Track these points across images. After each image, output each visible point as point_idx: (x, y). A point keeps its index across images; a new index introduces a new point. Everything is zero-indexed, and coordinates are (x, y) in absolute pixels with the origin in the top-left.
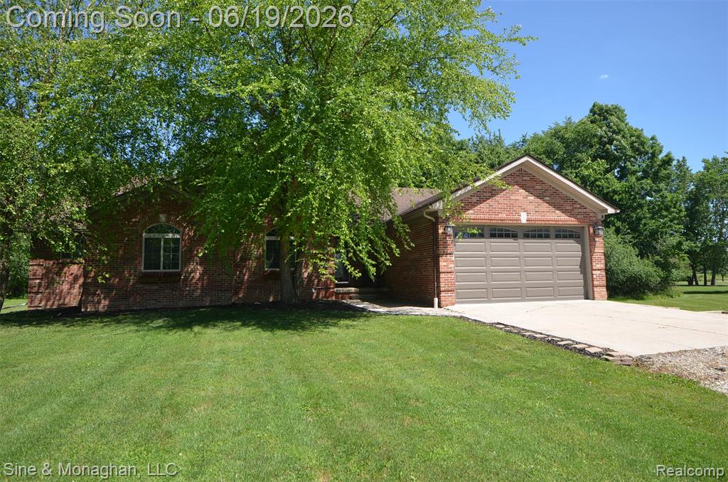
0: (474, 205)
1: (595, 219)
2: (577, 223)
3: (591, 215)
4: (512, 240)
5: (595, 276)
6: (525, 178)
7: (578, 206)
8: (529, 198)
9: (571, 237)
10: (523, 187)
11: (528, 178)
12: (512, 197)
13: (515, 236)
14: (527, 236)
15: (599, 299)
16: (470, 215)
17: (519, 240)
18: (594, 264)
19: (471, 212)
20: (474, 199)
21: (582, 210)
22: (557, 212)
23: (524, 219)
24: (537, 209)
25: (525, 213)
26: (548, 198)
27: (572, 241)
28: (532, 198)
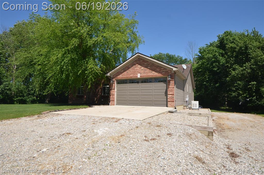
0: (122, 73)
1: (171, 73)
2: (161, 76)
3: (169, 72)
4: (137, 84)
5: (168, 97)
6: (140, 61)
7: (163, 69)
8: (141, 68)
9: (161, 81)
10: (139, 64)
11: (142, 61)
12: (135, 69)
13: (138, 82)
14: (142, 82)
15: (170, 107)
16: (120, 77)
17: (139, 84)
18: (168, 92)
19: (121, 75)
20: (122, 71)
21: (165, 70)
22: (153, 72)
23: (139, 76)
24: (144, 72)
25: (140, 74)
26: (150, 67)
27: (162, 83)
28: (143, 68)
